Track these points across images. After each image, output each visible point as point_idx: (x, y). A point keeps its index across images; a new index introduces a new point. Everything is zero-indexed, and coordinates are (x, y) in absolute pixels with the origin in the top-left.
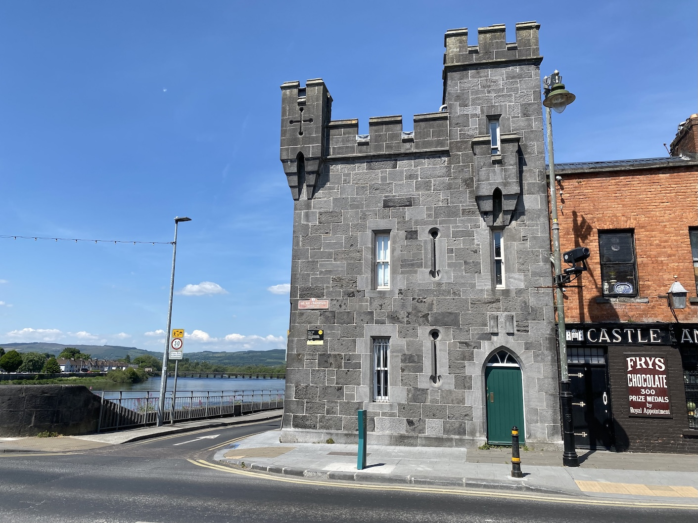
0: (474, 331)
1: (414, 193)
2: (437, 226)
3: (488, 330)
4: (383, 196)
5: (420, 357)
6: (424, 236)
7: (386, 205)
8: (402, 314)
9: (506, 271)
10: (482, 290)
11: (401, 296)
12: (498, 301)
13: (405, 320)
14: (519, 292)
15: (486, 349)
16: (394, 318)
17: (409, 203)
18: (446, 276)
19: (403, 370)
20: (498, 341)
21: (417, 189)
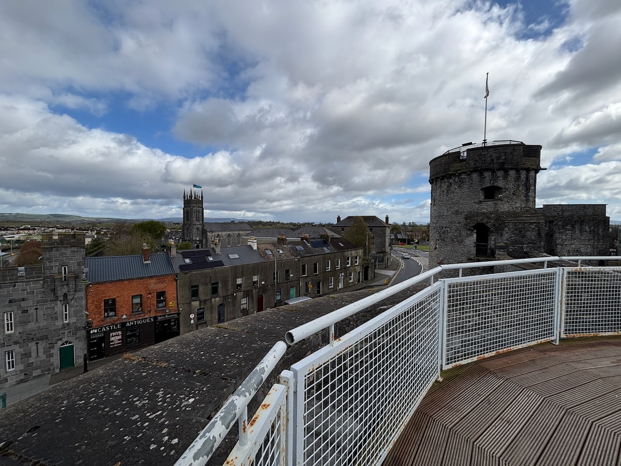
0: (55, 339)
1: (25, 296)
2: (38, 307)
3: (60, 337)
4: (8, 299)
5: (30, 353)
6: (32, 311)
7: (10, 302)
8: (21, 341)
9: (69, 317)
10: (58, 326)
11: (20, 335)
12: (65, 327)
13: (22, 342)
14: (74, 323)
15: (60, 343)
16: (16, 343)
17: (23, 300)
18: (42, 324)
19: (21, 359)
20: (64, 340)
21: (27, 294)
